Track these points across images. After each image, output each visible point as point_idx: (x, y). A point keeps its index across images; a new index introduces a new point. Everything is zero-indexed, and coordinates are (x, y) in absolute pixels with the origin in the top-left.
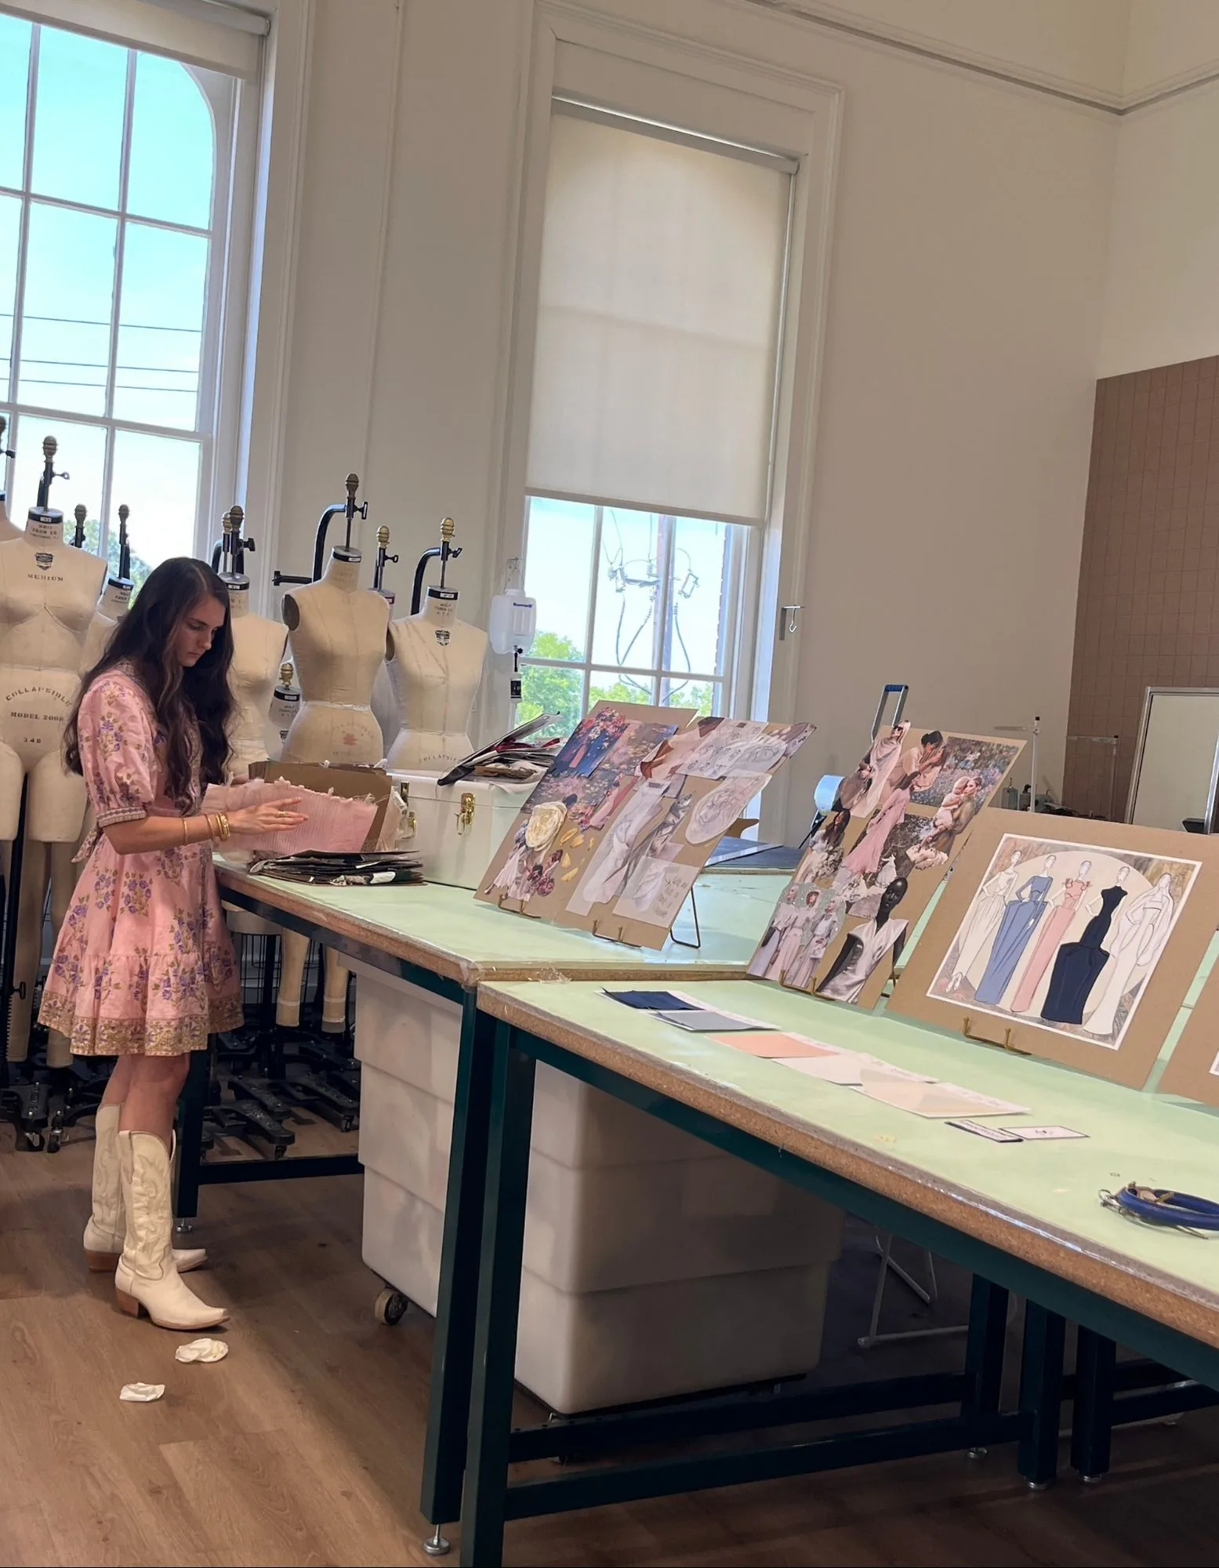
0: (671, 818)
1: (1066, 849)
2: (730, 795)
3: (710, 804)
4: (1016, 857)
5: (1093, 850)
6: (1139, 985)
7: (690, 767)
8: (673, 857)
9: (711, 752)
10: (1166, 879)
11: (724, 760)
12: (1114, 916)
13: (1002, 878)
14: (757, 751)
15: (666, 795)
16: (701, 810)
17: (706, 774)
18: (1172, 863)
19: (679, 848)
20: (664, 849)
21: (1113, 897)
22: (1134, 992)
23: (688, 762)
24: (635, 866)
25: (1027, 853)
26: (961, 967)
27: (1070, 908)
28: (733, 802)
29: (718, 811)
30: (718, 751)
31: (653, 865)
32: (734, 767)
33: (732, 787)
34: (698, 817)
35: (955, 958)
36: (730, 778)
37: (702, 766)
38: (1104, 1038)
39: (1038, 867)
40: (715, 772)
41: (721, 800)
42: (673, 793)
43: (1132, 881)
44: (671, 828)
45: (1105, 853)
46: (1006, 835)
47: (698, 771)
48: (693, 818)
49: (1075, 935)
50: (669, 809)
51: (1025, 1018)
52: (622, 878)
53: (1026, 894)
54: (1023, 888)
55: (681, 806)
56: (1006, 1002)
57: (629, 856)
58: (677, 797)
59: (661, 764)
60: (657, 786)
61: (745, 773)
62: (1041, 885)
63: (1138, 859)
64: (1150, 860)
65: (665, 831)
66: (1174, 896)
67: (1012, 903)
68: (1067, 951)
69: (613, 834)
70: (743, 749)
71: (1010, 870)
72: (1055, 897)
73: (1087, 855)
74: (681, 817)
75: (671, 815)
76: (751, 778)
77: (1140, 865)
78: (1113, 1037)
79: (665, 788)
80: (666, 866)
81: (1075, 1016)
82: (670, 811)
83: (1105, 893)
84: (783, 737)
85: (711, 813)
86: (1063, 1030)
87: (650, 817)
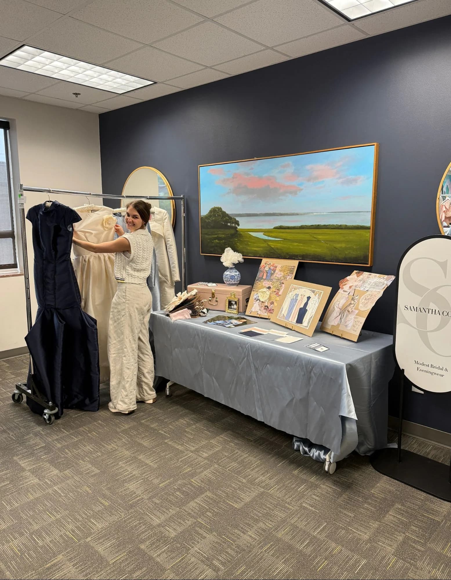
0: (353, 302)
1: (302, 288)
2: (371, 296)
3: (365, 298)
4: (293, 289)
5: (306, 289)
6: (312, 316)
7: (356, 286)
8: (356, 314)
9: (362, 282)
10: (318, 295)
11: (366, 285)
12: (309, 302)
13: (291, 294)
14: (377, 283)
15: (349, 294)
16: (362, 300)
17: (362, 289)
18: (319, 292)
19: (357, 311)
20: (352, 311)
21: (309, 298)
22: (311, 318)
23: (354, 285)
24: (343, 316)
25: (295, 289)
26: (283, 312)
27: (302, 300)
28: (372, 298)
29: (368, 301)
30: (364, 282)
31: (349, 316)
32: (370, 288)
33: (371, 294)
34: (362, 302)
35: (282, 311)
36: (369, 291)
37: (359, 286)
38: (306, 327)
39: (297, 292)
40: (364, 289)
41: (369, 297)
42: (352, 294)
43: (312, 295)
44: (353, 305)
45: (308, 289)
46: (292, 285)
47: (359, 288)
48: (360, 303)
49: (302, 306)
50: (351, 299)
51: (293, 323)
52: (340, 319)
53: (294, 297)
54: (294, 296)
55: (355, 298)
56: (290, 320)
57: (341, 312)
58: (353, 295)
59: (346, 285)
60: (346, 291)
61: (374, 290)
62: (297, 295)
63: (313, 290)
64: (315, 291)
65: (351, 306)
66: (319, 298)
67: (292, 299)
68: (301, 309)
69: (334, 305)
70: (372, 282)
71: (292, 292)
72: (299, 298)
73: (304, 289)
74: (356, 302)
75: (352, 301)
76: (377, 292)
77: (313, 292)
78: (307, 326)
79: (348, 293)
80: (354, 316)
81: (301, 323)
82: (352, 299)
83: (308, 298)
84: (385, 279)
85: (366, 301)
86: (299, 325)
87: (346, 301)
